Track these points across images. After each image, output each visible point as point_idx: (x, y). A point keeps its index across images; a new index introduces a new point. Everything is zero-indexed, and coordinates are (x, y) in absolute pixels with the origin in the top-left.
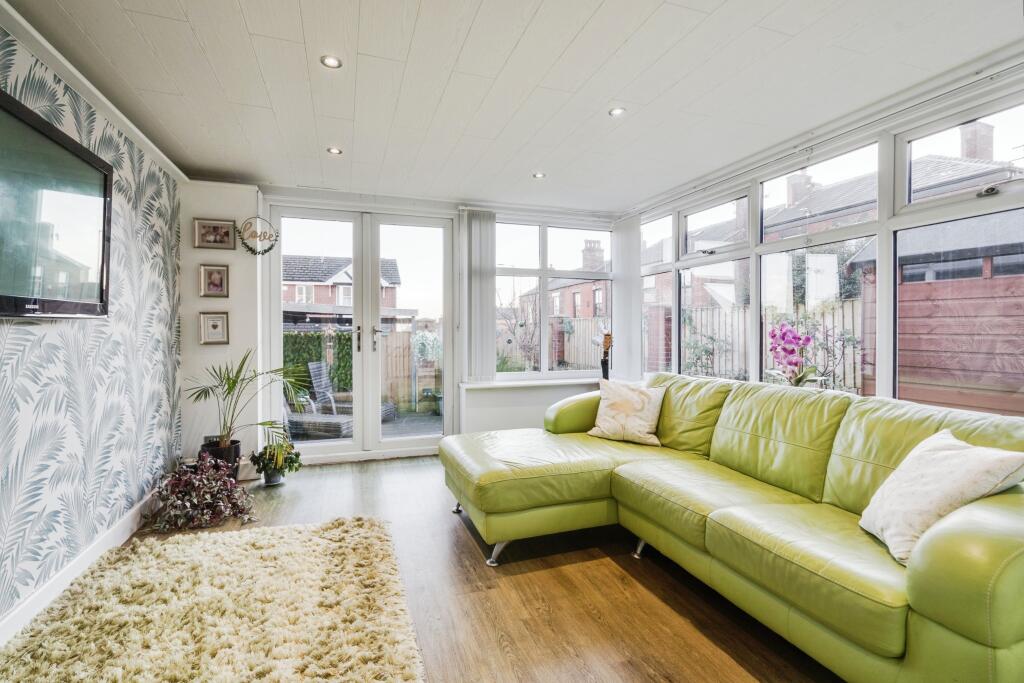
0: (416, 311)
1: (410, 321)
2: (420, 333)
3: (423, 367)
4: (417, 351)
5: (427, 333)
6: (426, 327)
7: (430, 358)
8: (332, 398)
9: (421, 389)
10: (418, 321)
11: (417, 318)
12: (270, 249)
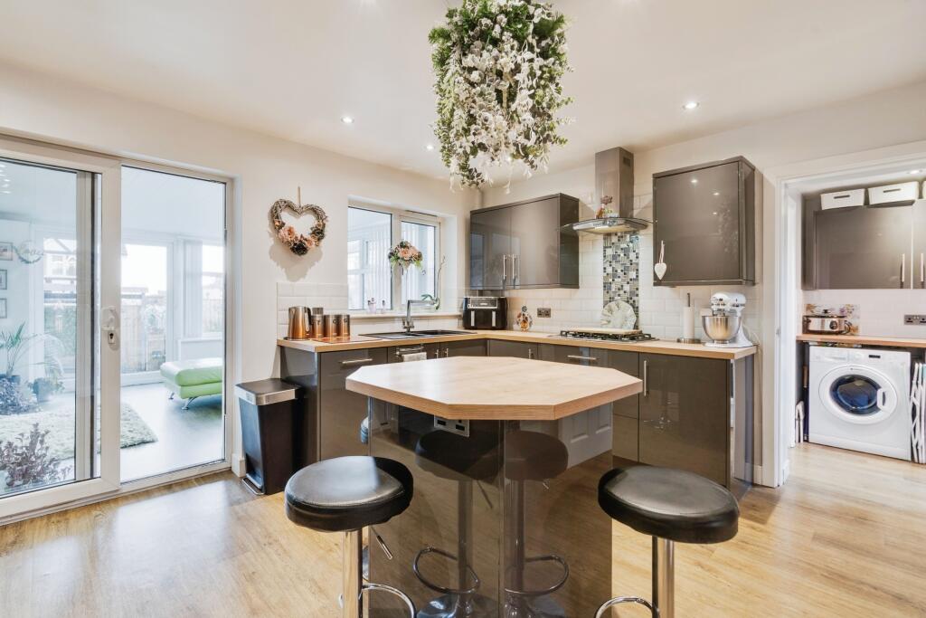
0: (146, 289)
1: (140, 297)
2: (150, 307)
3: (152, 334)
4: (147, 321)
5: (157, 307)
6: (156, 302)
7: (159, 327)
8: (60, 365)
9: (151, 352)
10: (148, 297)
11: (147, 294)
12: (38, 259)
